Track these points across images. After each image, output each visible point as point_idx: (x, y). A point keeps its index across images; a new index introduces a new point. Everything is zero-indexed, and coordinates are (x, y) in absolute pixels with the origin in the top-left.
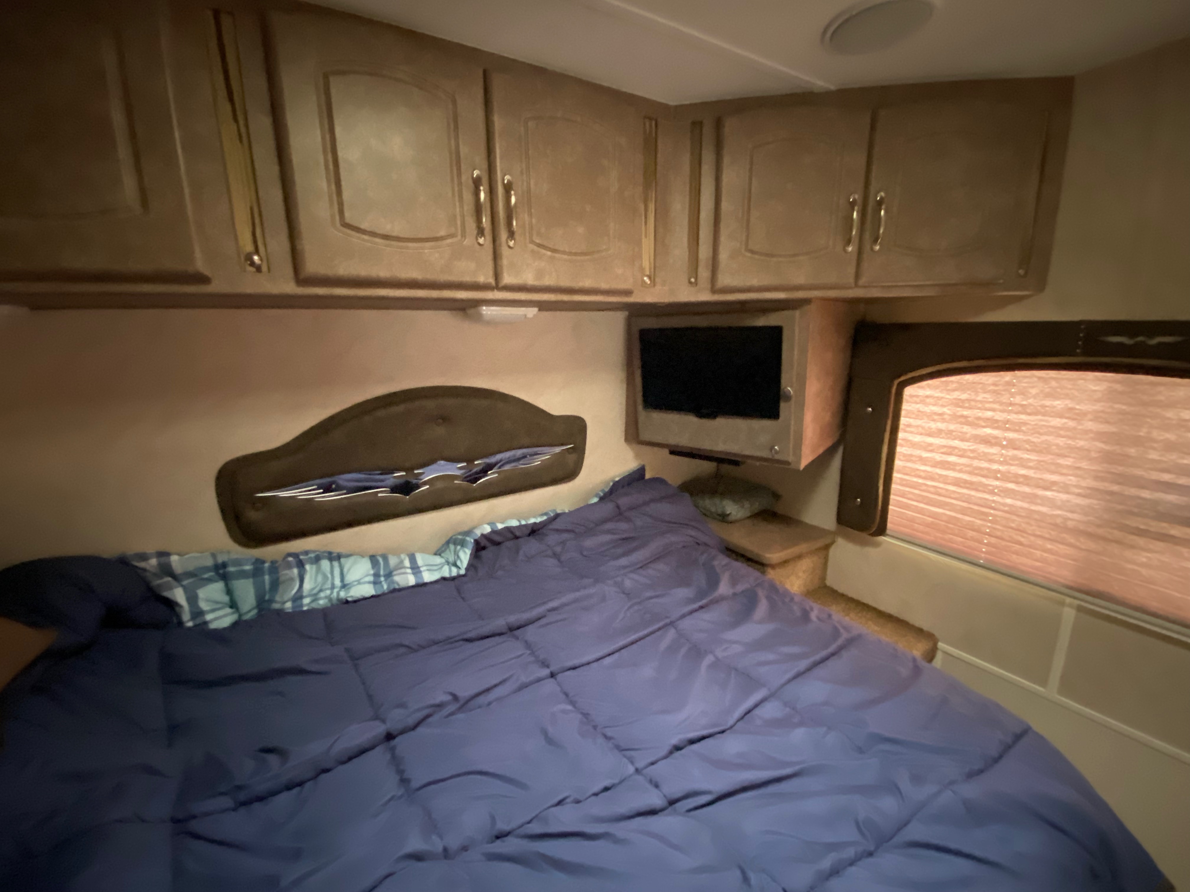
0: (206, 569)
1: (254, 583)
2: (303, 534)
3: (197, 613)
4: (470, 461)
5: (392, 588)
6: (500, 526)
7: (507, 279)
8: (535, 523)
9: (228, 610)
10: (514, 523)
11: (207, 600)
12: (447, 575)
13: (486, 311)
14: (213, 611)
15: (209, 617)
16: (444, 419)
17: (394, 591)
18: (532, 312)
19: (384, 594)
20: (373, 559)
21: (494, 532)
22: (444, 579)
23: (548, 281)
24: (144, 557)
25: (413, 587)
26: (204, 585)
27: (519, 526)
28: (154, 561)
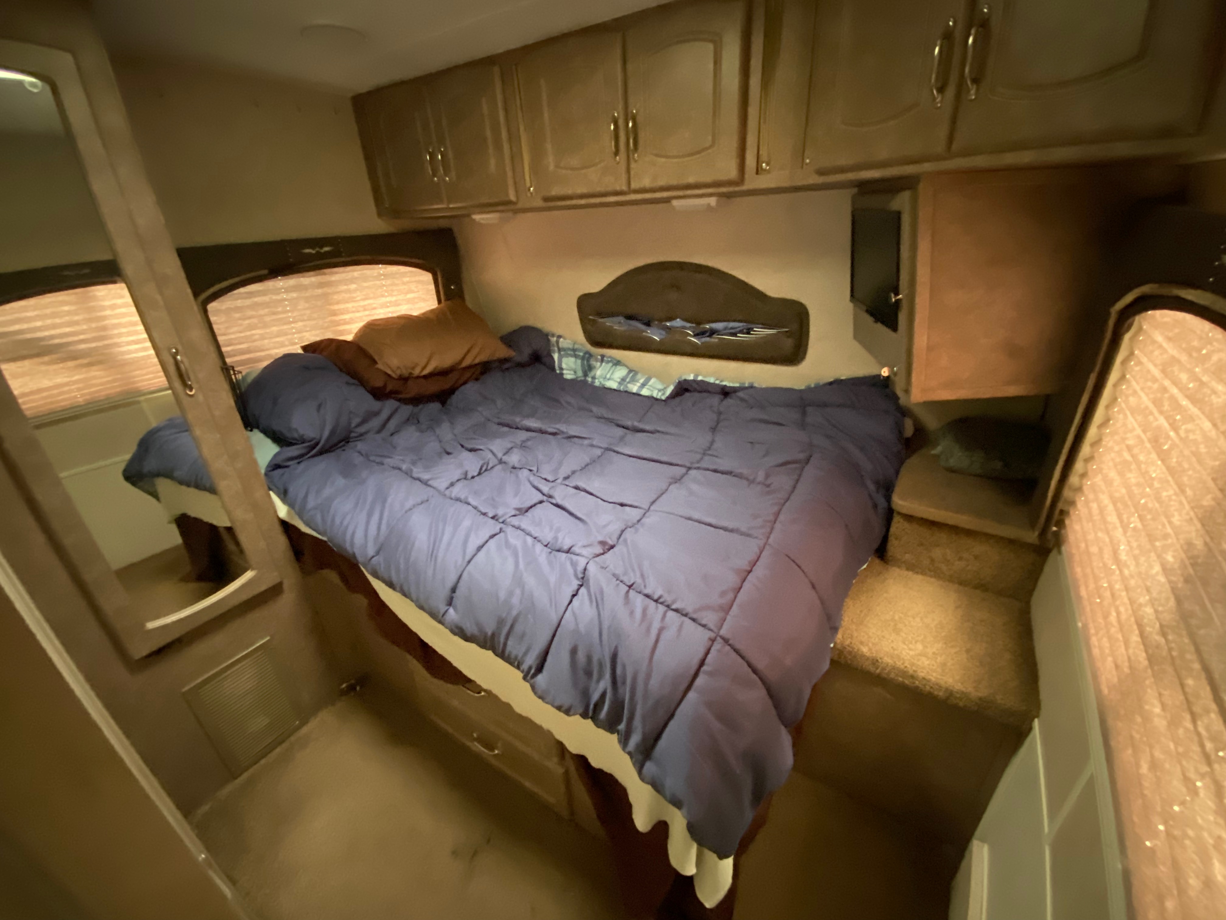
0: (569, 349)
1: (581, 362)
2: (611, 346)
3: (561, 369)
4: (699, 323)
5: (625, 390)
6: (700, 378)
7: (634, 185)
8: (725, 386)
9: (572, 372)
10: (711, 380)
11: (566, 364)
12: (655, 395)
13: (675, 203)
14: (568, 370)
15: (565, 372)
16: (676, 287)
17: (626, 392)
18: (713, 201)
19: (620, 391)
20: (630, 371)
21: (694, 381)
22: (653, 397)
23: (661, 182)
24: (553, 335)
25: (634, 394)
26: (567, 357)
27: (712, 383)
28: (555, 339)
